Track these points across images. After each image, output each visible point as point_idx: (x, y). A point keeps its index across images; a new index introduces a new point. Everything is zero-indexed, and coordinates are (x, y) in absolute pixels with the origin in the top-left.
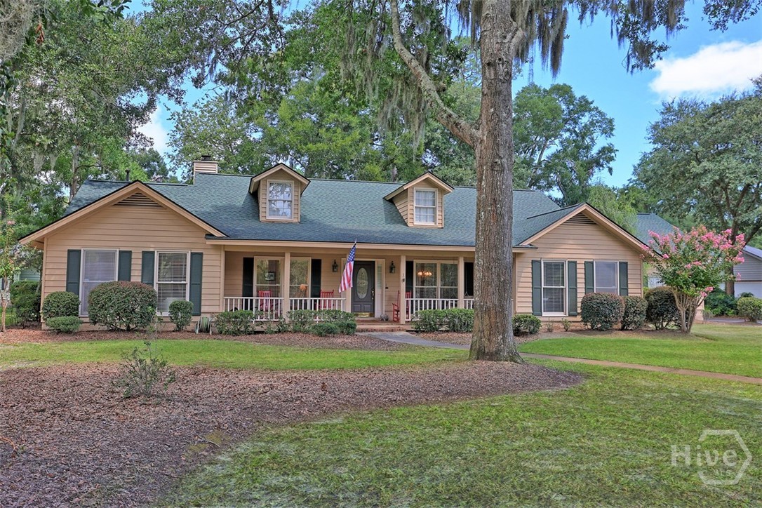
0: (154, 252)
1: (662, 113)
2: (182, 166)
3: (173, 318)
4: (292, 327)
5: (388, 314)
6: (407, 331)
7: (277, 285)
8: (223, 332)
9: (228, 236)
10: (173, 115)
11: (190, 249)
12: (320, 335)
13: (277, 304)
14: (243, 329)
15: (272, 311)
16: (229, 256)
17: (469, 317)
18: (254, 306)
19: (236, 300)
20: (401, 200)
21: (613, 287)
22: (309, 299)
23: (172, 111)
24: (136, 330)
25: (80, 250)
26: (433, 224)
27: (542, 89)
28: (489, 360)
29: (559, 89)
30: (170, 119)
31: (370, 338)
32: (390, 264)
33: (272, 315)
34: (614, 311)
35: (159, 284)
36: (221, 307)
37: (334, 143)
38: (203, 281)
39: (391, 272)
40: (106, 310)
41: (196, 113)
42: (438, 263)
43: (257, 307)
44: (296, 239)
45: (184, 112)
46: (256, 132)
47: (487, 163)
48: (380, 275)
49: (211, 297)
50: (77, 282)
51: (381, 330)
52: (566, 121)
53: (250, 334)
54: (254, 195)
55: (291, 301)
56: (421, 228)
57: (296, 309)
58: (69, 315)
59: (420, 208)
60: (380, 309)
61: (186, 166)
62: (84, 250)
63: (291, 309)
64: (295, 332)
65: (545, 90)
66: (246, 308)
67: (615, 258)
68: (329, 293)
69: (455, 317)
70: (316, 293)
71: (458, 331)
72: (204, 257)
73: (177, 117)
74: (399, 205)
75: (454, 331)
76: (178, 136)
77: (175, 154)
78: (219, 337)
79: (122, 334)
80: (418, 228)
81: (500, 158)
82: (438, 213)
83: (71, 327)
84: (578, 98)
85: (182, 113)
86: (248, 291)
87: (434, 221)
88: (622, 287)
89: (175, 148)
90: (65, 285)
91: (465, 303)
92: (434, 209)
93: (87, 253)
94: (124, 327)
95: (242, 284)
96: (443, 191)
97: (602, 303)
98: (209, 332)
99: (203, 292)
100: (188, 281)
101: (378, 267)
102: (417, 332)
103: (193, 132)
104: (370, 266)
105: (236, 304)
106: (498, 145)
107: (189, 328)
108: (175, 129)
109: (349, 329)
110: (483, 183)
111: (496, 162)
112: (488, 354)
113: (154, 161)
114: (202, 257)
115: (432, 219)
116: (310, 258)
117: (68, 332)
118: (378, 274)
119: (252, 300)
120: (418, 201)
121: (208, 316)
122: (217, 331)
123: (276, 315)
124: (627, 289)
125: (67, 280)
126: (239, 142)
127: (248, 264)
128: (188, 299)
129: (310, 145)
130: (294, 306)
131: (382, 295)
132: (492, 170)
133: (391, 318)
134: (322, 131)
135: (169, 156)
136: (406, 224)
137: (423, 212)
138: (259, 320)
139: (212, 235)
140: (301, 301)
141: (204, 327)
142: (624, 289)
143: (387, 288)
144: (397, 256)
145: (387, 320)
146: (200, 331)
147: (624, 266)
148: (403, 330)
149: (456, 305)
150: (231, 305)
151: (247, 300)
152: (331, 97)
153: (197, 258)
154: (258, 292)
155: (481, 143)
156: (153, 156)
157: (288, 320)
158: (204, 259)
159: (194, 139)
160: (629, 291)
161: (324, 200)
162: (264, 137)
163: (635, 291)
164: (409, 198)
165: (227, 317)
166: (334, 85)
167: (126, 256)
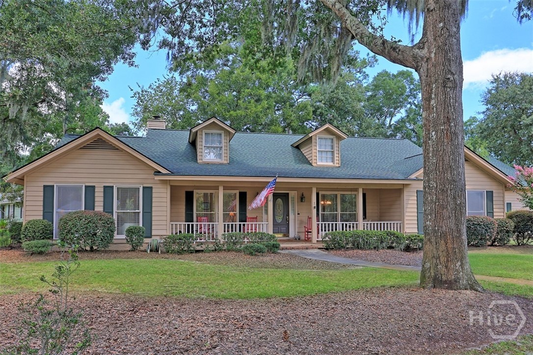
0: (113, 186)
1: (492, 82)
2: (142, 130)
3: (129, 240)
4: (226, 247)
5: (300, 234)
6: (319, 248)
7: (212, 212)
8: (170, 251)
9: (172, 173)
10: (135, 94)
11: (142, 184)
12: (251, 254)
13: (213, 228)
14: (186, 249)
15: (209, 233)
16: (174, 189)
17: (370, 237)
18: (194, 229)
19: (180, 225)
20: (306, 145)
21: (481, 211)
22: (238, 223)
23: (134, 91)
24: (97, 251)
25: (54, 186)
26: (331, 164)
27: (391, 74)
28: (447, 288)
29: (403, 74)
30: (133, 97)
31: (292, 255)
32: (300, 195)
33: (209, 237)
34: (489, 231)
35: (118, 212)
36: (168, 230)
37: (250, 110)
38: (153, 210)
39: (302, 201)
40: (72, 234)
41: (151, 93)
42: (339, 193)
43: (197, 231)
44: (228, 174)
45: (142, 91)
46: (193, 105)
47: (436, 80)
48: (293, 204)
49: (161, 223)
50: (52, 211)
51: (298, 249)
52: (408, 96)
53: (192, 253)
54: (193, 144)
55: (225, 225)
56: (323, 167)
57: (228, 231)
58: (43, 239)
59: (322, 151)
60: (293, 230)
61: (144, 130)
62: (57, 186)
63: (225, 231)
64: (229, 251)
65: (393, 75)
66: (188, 232)
67: (484, 188)
68: (254, 218)
69: (359, 237)
70: (243, 219)
71: (361, 249)
72: (154, 190)
73: (138, 95)
74: (304, 150)
75: (358, 248)
76: (139, 109)
77: (136, 122)
78: (166, 256)
79: (86, 254)
80: (320, 167)
81: (453, 74)
82: (336, 155)
83: (43, 249)
84: (417, 80)
85: (141, 92)
86: (189, 218)
87: (333, 161)
88: (488, 211)
89: (137, 118)
90: (42, 214)
91: (364, 226)
92: (333, 152)
93: (59, 188)
94: (88, 248)
95: (184, 211)
96: (339, 138)
97: (479, 224)
98: (158, 251)
99: (153, 218)
100: (141, 210)
101: (291, 198)
102: (327, 249)
103: (150, 106)
104: (285, 197)
105: (180, 228)
106: (449, 60)
107: (142, 248)
108: (137, 104)
109: (274, 248)
110: (433, 102)
111: (449, 79)
112: (445, 282)
113: (126, 131)
114: (152, 191)
115: (331, 160)
116: (238, 191)
117: (41, 253)
118: (291, 203)
119: (192, 225)
120: (320, 146)
121: (158, 238)
122: (165, 250)
123: (213, 237)
124: (493, 213)
125: (44, 210)
126: (181, 113)
127: (189, 196)
128: (141, 225)
129: (232, 112)
130: (227, 228)
131: (295, 219)
132: (444, 87)
133: (303, 237)
134: (240, 102)
135: (133, 124)
136: (311, 164)
137: (324, 155)
138: (199, 241)
139: (160, 172)
140: (232, 225)
141: (154, 248)
142: (491, 213)
143: (298, 214)
144: (309, 188)
145: (299, 239)
146: (151, 251)
147: (490, 194)
148: (315, 248)
149: (357, 228)
150: (176, 228)
151: (189, 225)
152: (254, 59)
153: (148, 191)
154: (197, 218)
155: (427, 61)
156: (125, 127)
157: (222, 241)
158: (153, 191)
159: (150, 111)
160: (495, 214)
161: (246, 147)
162: (199, 108)
163: (499, 214)
164: (313, 144)
165: (173, 239)
166: (256, 49)
167: (90, 190)
